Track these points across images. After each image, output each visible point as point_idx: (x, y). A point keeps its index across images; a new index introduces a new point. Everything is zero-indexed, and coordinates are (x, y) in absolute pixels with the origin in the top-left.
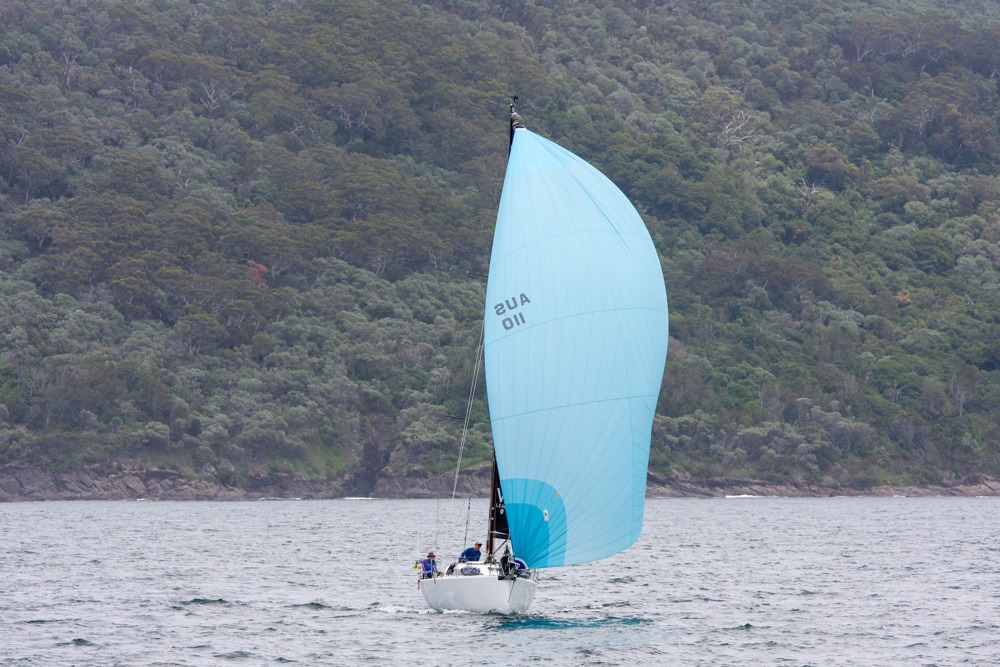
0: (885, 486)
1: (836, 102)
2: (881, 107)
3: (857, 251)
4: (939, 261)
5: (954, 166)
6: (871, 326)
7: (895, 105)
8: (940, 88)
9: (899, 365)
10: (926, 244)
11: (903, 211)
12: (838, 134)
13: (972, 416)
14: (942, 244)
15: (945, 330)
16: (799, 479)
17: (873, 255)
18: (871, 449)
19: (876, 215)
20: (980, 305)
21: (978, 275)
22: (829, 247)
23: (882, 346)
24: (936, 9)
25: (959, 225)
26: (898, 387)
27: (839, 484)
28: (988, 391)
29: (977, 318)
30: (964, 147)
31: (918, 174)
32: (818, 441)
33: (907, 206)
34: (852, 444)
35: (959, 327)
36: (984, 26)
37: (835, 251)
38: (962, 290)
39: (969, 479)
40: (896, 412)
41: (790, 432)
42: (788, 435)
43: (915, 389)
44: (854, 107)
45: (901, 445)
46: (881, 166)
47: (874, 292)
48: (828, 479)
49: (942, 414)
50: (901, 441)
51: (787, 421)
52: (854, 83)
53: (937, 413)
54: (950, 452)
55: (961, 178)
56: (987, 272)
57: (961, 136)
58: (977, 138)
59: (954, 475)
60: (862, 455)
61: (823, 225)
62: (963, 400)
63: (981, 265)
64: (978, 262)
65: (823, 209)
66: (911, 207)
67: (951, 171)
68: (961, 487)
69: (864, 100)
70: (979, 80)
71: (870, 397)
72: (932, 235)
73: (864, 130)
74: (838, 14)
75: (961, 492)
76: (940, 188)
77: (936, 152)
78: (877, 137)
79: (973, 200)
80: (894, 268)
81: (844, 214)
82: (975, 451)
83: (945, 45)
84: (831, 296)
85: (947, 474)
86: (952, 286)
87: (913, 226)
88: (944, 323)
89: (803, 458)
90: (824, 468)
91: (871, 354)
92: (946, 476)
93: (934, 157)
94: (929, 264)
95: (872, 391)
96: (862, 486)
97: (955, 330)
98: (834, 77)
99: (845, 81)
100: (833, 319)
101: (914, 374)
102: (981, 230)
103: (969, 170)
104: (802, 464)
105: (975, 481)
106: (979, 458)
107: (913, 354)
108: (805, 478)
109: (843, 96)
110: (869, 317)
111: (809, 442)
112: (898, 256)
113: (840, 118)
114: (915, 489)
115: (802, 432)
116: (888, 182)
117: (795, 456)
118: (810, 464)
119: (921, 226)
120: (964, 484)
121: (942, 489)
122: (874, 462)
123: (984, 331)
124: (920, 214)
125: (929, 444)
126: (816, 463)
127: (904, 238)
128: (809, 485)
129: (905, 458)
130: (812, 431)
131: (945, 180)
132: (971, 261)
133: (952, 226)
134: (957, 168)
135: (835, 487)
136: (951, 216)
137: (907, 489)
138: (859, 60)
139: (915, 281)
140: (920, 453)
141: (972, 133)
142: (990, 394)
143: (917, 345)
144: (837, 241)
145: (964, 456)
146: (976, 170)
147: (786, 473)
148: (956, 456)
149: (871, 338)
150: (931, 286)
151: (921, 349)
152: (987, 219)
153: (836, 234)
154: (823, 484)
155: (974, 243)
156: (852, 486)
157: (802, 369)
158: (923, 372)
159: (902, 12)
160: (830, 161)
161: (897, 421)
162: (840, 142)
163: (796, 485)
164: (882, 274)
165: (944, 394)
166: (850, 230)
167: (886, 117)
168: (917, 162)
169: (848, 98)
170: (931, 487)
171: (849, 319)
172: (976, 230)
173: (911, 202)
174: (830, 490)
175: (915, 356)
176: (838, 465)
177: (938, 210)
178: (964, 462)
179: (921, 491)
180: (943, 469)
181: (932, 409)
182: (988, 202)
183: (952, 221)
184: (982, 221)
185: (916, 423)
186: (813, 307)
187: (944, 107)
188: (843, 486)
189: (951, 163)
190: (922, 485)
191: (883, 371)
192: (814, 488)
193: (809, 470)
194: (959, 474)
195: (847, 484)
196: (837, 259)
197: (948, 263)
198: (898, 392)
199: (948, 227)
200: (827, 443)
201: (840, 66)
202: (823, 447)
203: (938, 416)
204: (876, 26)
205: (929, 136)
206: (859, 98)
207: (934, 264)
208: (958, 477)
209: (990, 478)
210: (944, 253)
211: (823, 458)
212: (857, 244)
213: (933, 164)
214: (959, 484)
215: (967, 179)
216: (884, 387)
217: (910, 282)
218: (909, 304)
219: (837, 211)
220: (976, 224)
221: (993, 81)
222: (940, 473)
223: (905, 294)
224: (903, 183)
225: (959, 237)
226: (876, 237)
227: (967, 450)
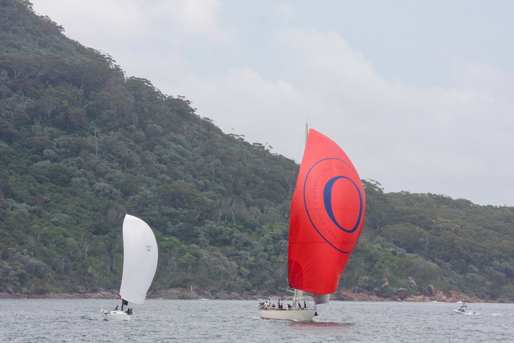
0: (52, 293)
1: (5, 99)
2: (29, 102)
3: (21, 174)
4: (62, 180)
5: (65, 132)
6: (34, 212)
7: (35, 101)
8: (58, 93)
9: (53, 232)
10: (55, 171)
11: (42, 154)
12: (7, 114)
13: (92, 258)
14: (64, 171)
15: (71, 214)
16: (10, 289)
17: (30, 176)
18: (44, 274)
19: (29, 156)
20: (85, 202)
21: (82, 187)
22: (7, 172)
23: (42, 222)
24: (51, 53)
25: (70, 161)
26: (54, 243)
27: (30, 292)
28: (98, 246)
29: (86, 208)
30: (70, 122)
31: (49, 135)
32: (20, 270)
33: (44, 152)
34: (35, 272)
35: (77, 213)
36: (75, 63)
37: (11, 174)
38: (76, 195)
39: (92, 289)
40: (55, 255)
41: (5, 265)
42: (5, 267)
43: (63, 244)
44: (15, 101)
45: (58, 272)
46: (30, 131)
47: (33, 195)
48: (25, 289)
49: (77, 257)
50: (57, 270)
51: (4, 260)
52: (14, 89)
53: (74, 256)
54: (82, 276)
55: (70, 138)
56: (86, 185)
57: (69, 117)
58: (77, 118)
59: (85, 288)
60: (40, 277)
61: (4, 160)
62: (86, 250)
63: (83, 182)
64: (81, 181)
65: (4, 152)
66: (47, 152)
67: (64, 135)
68: (88, 294)
69: (19, 98)
70: (75, 89)
71: (41, 248)
72: (58, 166)
73: (21, 113)
74: (4, 54)
75: (89, 296)
76: (61, 143)
77: (56, 125)
78: (28, 117)
79: (77, 149)
80: (41, 183)
81: (14, 155)
82: (94, 276)
83: (59, 71)
84: (13, 196)
85: (81, 287)
86: (70, 192)
87: (48, 162)
88: (70, 211)
89: (12, 279)
90: (22, 284)
91: (37, 226)
92: (81, 288)
93: (56, 128)
94: (57, 181)
95: (41, 245)
96: (41, 293)
97: (76, 214)
98: (4, 86)
99: (10, 88)
100: (15, 208)
101: (61, 236)
102: (82, 164)
103: (73, 134)
104: (11, 281)
105: (95, 291)
106: (96, 279)
107: (58, 226)
108: (13, 289)
109: (9, 96)
110: (33, 207)
111: (15, 270)
112: (42, 177)
113: (8, 106)
114: (67, 295)
115: (11, 265)
116: (35, 139)
117: (8, 278)
118: (15, 282)
119: (53, 162)
120: (90, 292)
121: (80, 295)
122: (47, 281)
123: (90, 215)
124: (51, 156)
125: (71, 272)
126: (18, 281)
127: (44, 168)
128: (15, 292)
129: (61, 279)
130: (17, 265)
131: (62, 139)
132: (78, 179)
133: (67, 162)
134: (67, 133)
135: (28, 293)
136: (66, 157)
137: (64, 294)
138: (16, 77)
139: (52, 190)
140: (67, 276)
141: (75, 116)
142: (99, 247)
143: (60, 222)
144: (11, 168)
145: (89, 278)
146: (77, 134)
147: (4, 286)
148: (86, 278)
149: (36, 218)
150: (60, 192)
151: (61, 224)
152: (85, 160)
153: (11, 165)
154: (23, 292)
155: (79, 171)
156: (36, 293)
157: (7, 233)
158: (66, 236)
159: (35, 54)
160: (5, 128)
161: (56, 260)
162: (8, 119)
163: (9, 292)
164: (35, 186)
165: (77, 247)
166: (18, 163)
167: (32, 106)
168: (48, 130)
169: (11, 96)
170: (75, 294)
171: (23, 207)
172: (80, 165)
173: (47, 150)
174: (26, 295)
175: (60, 227)
176: (29, 282)
177: (59, 154)
178: (89, 281)
179: (70, 296)
180: (79, 285)
181: (72, 254)
182: (84, 150)
183: (67, 160)
184: (82, 160)
185: (66, 261)
186: (5, 202)
187: (61, 103)
188: (32, 293)
189: (63, 131)
190: (70, 292)
191: (45, 234)
192: (18, 294)
193: (15, 284)
194: (88, 287)
195: (34, 292)
196: (12, 178)
197: (67, 181)
198: (55, 245)
199: (65, 162)
200: (24, 271)
201: (6, 80)
202: (22, 273)
203: (75, 258)
204: (24, 61)
205: (53, 117)
206: (17, 97)
207: (60, 181)
208: (87, 289)
209: (102, 289)
210: (65, 176)
211: (22, 278)
212: (22, 170)
213: (56, 131)
214: (87, 292)
215: (73, 139)
216: (46, 243)
217: (49, 190)
218: (50, 201)
219: (11, 153)
220: (79, 162)
221: (82, 90)
222: (78, 286)
223: (48, 196)
224: (42, 140)
225: (71, 168)
226: (30, 167)
227: (90, 275)
